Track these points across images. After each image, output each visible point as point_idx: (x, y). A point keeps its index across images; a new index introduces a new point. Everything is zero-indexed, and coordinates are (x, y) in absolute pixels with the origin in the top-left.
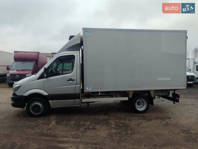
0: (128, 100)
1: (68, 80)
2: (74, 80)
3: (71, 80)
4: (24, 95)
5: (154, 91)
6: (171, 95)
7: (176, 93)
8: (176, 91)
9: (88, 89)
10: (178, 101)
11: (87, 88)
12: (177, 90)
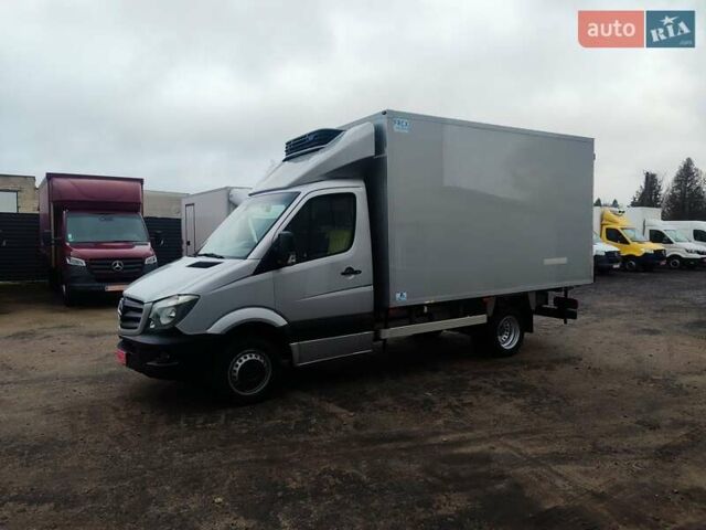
0: (485, 321)
1: (343, 274)
2: (359, 272)
3: (350, 271)
4: (209, 331)
5: (534, 295)
6: (551, 305)
7: (569, 296)
8: (569, 292)
9: (400, 298)
10: (574, 316)
11: (398, 295)
12: (571, 288)
